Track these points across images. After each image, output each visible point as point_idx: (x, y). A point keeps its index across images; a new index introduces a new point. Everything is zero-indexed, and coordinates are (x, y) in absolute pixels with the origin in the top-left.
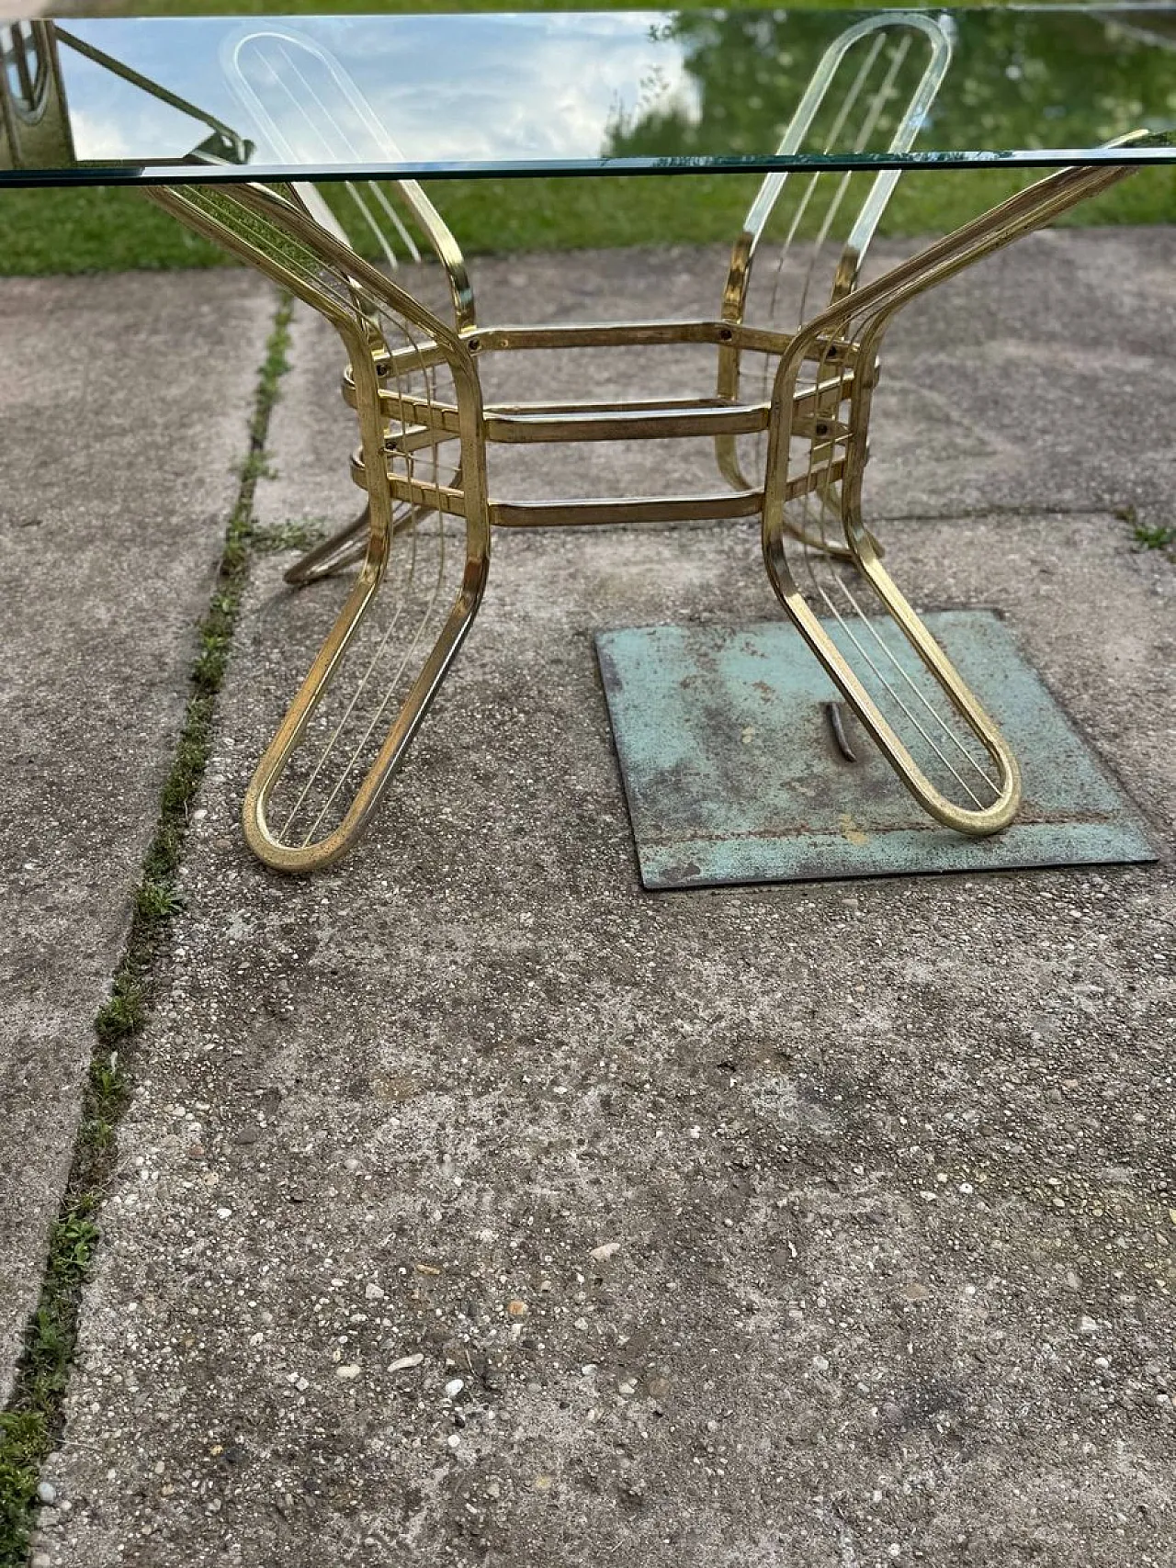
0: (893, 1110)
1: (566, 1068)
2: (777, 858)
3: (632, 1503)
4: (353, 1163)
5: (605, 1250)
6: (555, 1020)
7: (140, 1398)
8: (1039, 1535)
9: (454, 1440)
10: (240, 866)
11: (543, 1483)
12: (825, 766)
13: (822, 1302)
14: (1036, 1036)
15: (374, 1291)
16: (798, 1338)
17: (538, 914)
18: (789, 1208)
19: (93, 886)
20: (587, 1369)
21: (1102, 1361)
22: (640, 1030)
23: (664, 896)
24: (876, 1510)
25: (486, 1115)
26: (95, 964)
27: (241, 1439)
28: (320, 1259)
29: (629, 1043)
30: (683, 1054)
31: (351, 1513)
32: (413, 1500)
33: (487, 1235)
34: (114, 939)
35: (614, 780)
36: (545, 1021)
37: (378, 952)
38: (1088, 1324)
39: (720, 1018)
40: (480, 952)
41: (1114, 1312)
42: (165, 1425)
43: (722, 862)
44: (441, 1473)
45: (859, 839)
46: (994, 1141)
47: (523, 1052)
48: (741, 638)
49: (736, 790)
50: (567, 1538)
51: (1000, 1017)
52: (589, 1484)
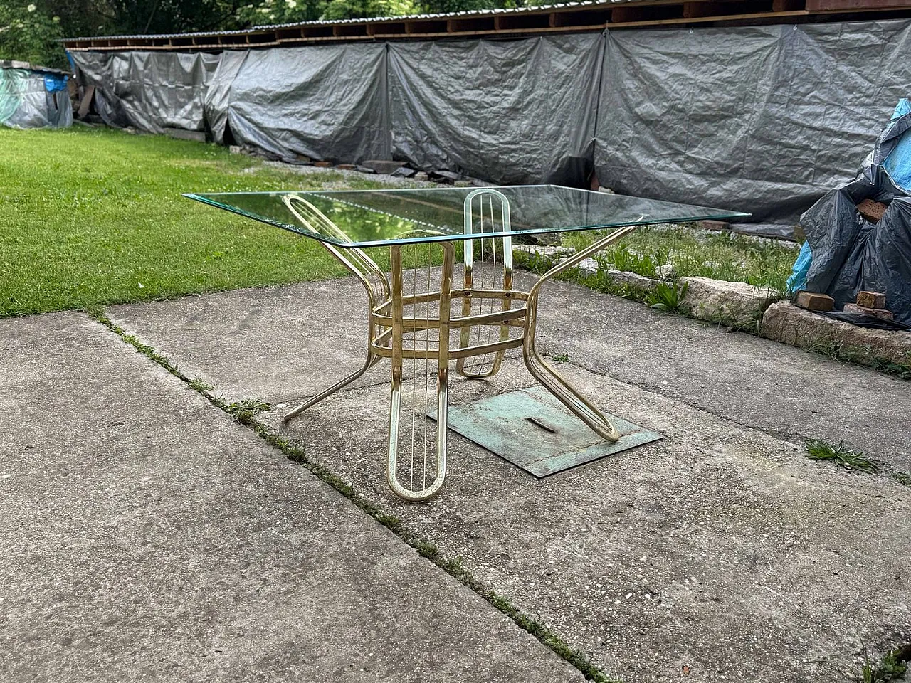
0: (671, 509)
1: (578, 524)
2: (567, 460)
3: (718, 601)
4: (552, 562)
5: (644, 558)
6: (559, 515)
7: (572, 628)
8: (801, 573)
9: (662, 605)
10: (399, 505)
11: (694, 605)
12: (547, 435)
13: (707, 551)
14: (684, 484)
15: (599, 585)
16: (711, 559)
17: (516, 492)
18: (674, 536)
19: (355, 523)
20: (673, 581)
21: (776, 541)
22: (585, 511)
23: (546, 479)
24: (766, 582)
25: (571, 541)
26: (394, 542)
27: (611, 625)
28: (575, 584)
29: (587, 514)
30: (604, 512)
31: (660, 627)
32: (671, 619)
33: (610, 565)
34: (388, 533)
35: (489, 454)
36: (557, 516)
37: (482, 514)
38: (765, 536)
39: (602, 502)
40: (514, 505)
41: (768, 531)
42: (587, 630)
43: (554, 465)
44: (669, 612)
45: (584, 451)
46: (702, 508)
47: (562, 525)
48: (476, 406)
49: (530, 447)
50: (713, 612)
51: (670, 482)
52: (703, 601)
